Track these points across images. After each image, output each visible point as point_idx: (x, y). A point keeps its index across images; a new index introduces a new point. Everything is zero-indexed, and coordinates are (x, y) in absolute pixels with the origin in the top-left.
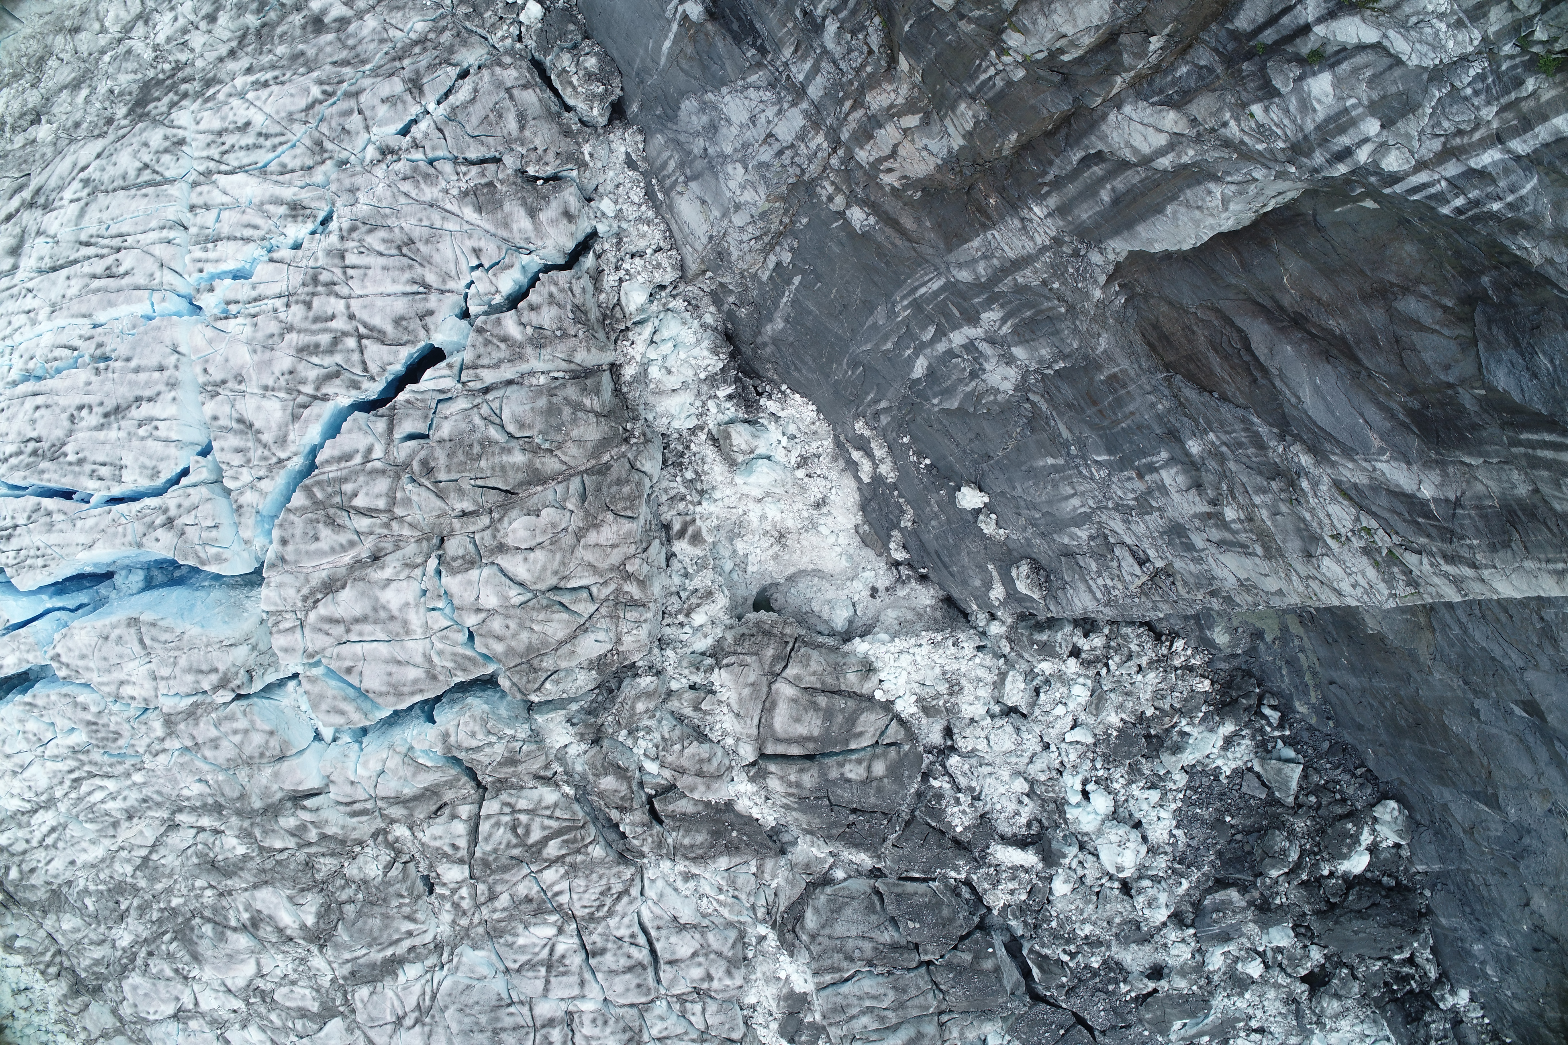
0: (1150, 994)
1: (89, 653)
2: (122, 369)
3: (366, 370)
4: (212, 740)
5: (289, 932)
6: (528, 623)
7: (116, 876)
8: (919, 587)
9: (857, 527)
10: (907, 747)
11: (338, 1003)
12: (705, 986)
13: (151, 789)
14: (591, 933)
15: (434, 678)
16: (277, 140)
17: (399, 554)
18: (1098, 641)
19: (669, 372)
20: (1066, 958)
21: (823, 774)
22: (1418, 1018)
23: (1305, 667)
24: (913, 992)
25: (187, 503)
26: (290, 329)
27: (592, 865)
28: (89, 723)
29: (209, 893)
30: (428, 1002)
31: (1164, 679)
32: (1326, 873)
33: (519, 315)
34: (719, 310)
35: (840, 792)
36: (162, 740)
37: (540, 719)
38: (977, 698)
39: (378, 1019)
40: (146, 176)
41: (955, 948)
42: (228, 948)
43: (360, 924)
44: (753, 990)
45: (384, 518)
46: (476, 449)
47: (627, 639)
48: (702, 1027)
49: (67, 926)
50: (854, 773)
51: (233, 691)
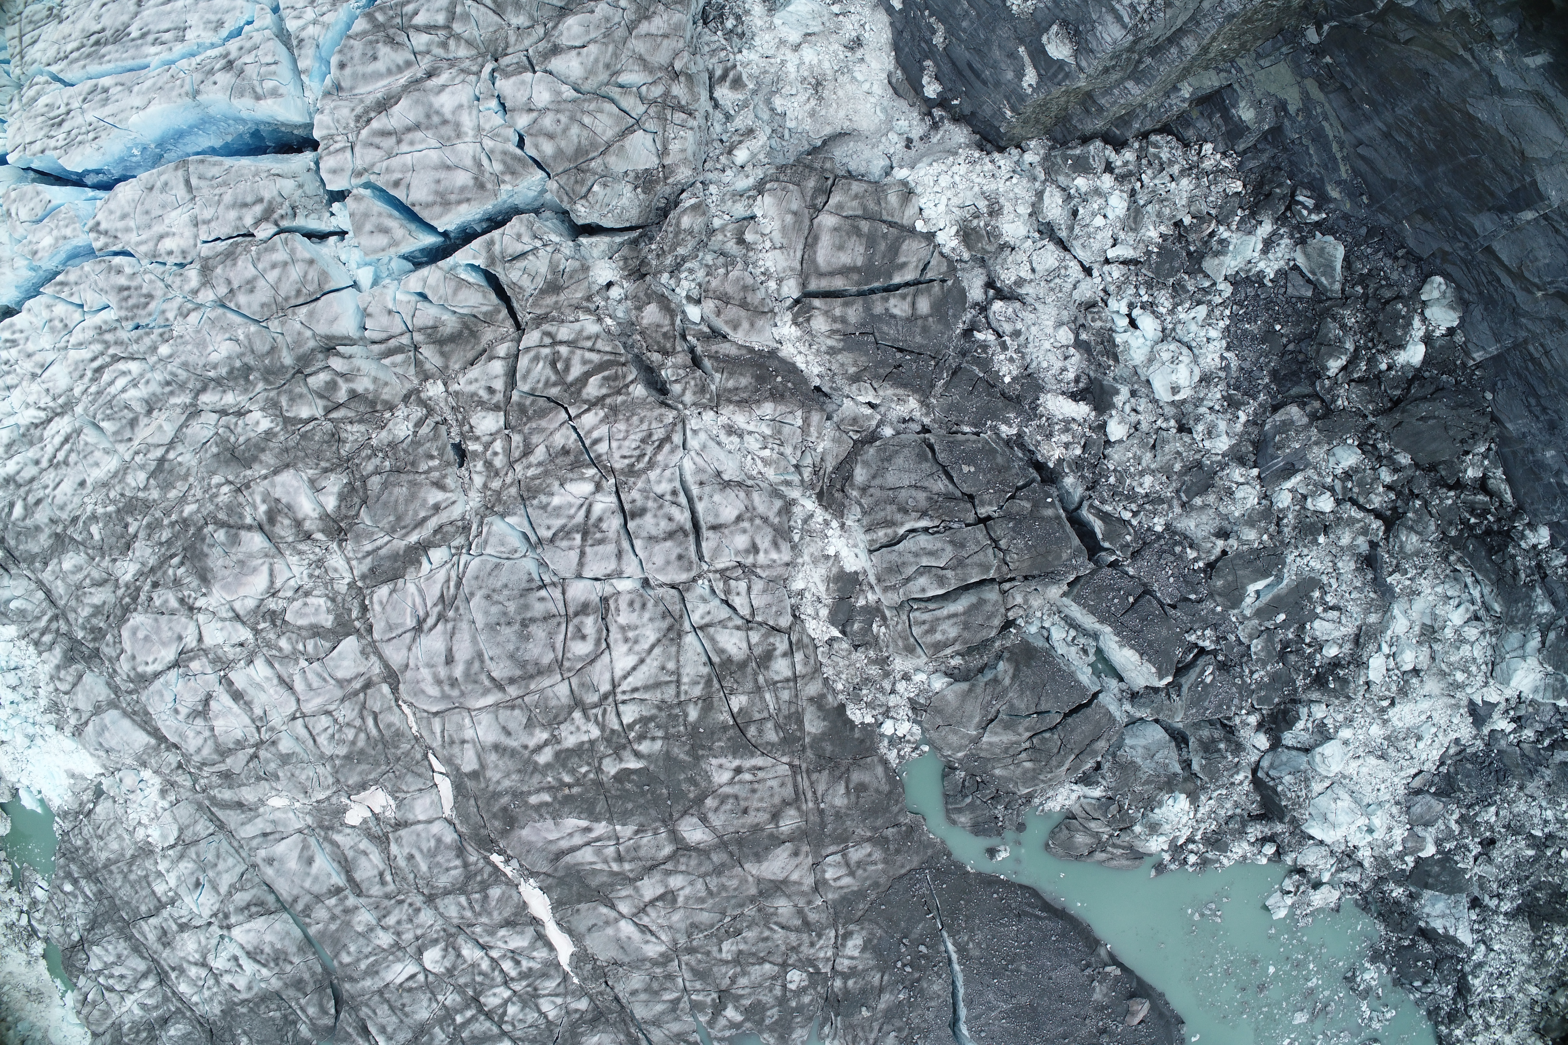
0: (1217, 560)
1: (131, 210)
4: (248, 282)
5: (307, 525)
6: (579, 116)
7: (127, 492)
8: (952, 127)
9: (889, 76)
10: (950, 283)
11: (354, 615)
12: (749, 560)
13: (177, 361)
14: (630, 489)
15: (481, 186)
18: (1129, 155)
21: (868, 309)
22: (1503, 548)
23: (1331, 137)
24: (972, 547)
25: (248, 45)
27: (633, 406)
28: (122, 289)
29: (225, 489)
30: (452, 590)
31: (1197, 186)
32: (1383, 367)
35: (885, 329)
36: (195, 292)
37: (584, 240)
38: (1019, 216)
39: (397, 626)
41: (1012, 497)
42: (239, 552)
43: (384, 497)
44: (801, 575)
45: (442, 35)
47: (674, 147)
48: (745, 611)
49: (67, 565)
50: (898, 307)
51: (276, 224)
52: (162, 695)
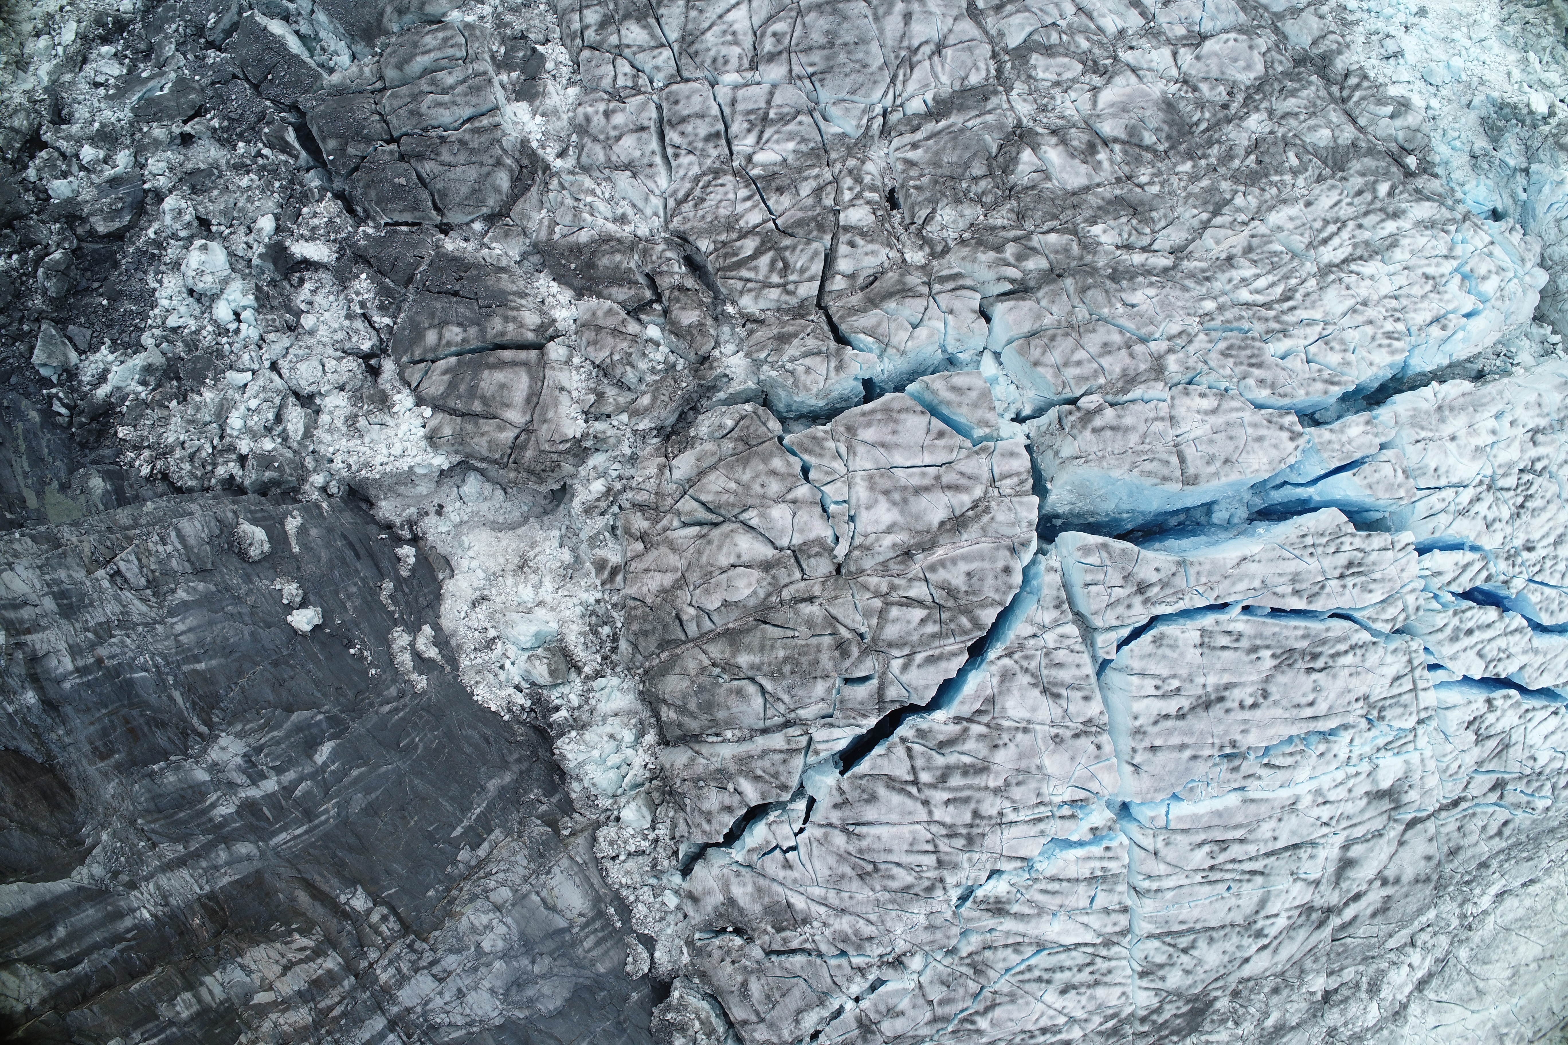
0: (191, 118)
1: (1251, 444)
2: (1202, 748)
3: (909, 749)
4: (1109, 353)
5: (1054, 140)
6: (740, 490)
7: (1257, 191)
8: (392, 519)
9: (451, 575)
10: (405, 359)
11: (1009, 65)
12: (612, 106)
13: (1194, 293)
14: (719, 157)
15: (849, 429)
16: (1027, 976)
17: (881, 559)
19: (611, 736)
20: (266, 151)
21: (483, 331)
23: (25, 457)
24: (403, 112)
25: (1121, 610)
26: (997, 791)
28: (1260, 366)
29: (1143, 179)
30: (901, 73)
31: (159, 437)
32: (15, 257)
33: (743, 802)
34: (567, 795)
35: (468, 313)
36: (1170, 351)
37: (751, 384)
38: (330, 415)
39: (962, 51)
40: (1183, 942)
41: (363, 159)
42: (1126, 119)
43: (967, 155)
44: (570, 101)
45: (895, 597)
46: (787, 669)
47: (652, 470)
48: (620, 61)
49: (1326, 133)
50: (454, 333)
51: (1079, 409)
52: (1217, 8)
